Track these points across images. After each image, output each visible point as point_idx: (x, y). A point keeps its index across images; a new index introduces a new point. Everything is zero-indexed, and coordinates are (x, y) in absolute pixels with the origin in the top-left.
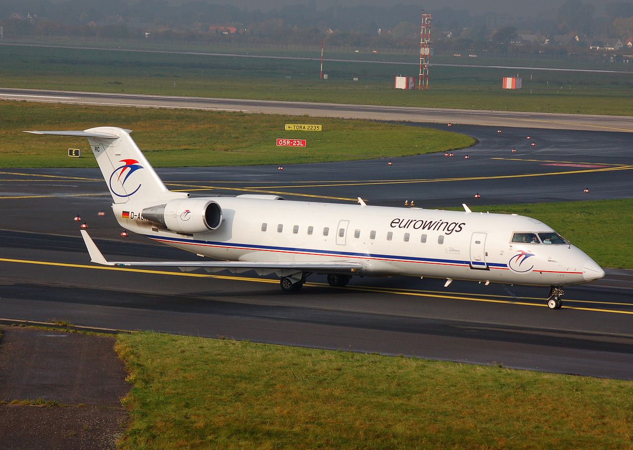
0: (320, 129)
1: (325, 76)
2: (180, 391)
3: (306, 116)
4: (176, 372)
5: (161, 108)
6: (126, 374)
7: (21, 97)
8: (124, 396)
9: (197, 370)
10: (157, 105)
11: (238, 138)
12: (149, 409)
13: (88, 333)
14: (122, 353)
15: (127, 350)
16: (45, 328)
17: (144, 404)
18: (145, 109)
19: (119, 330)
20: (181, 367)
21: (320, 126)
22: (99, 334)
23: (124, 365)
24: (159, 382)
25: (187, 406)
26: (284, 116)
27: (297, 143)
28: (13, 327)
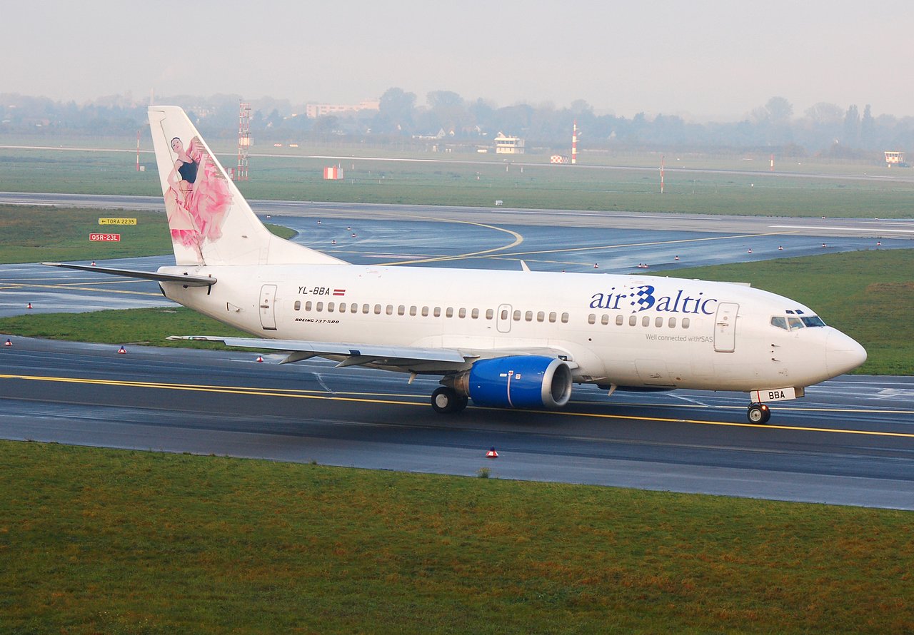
0: (135, 223)
1: (142, 168)
3: (121, 210)
11: (49, 233)
21: (135, 220)
26: (98, 210)
27: (111, 238)
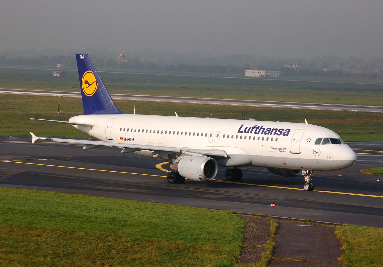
2: (368, 255)
4: (366, 245)
5: (359, 112)
6: (341, 246)
7: (289, 106)
8: (340, 257)
9: (377, 244)
10: (357, 110)
12: (352, 264)
13: (322, 225)
14: (339, 235)
15: (341, 233)
16: (300, 222)
17: (350, 261)
18: (351, 112)
19: (337, 223)
20: (369, 243)
22: (327, 225)
23: (339, 241)
24: (357, 250)
25: (372, 263)
28: (284, 221)
